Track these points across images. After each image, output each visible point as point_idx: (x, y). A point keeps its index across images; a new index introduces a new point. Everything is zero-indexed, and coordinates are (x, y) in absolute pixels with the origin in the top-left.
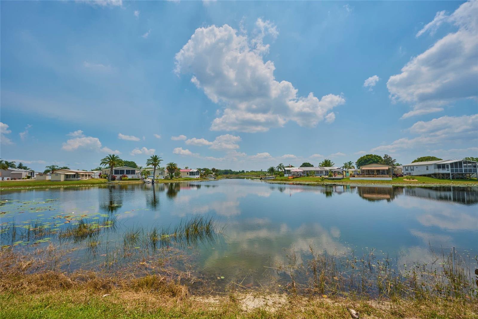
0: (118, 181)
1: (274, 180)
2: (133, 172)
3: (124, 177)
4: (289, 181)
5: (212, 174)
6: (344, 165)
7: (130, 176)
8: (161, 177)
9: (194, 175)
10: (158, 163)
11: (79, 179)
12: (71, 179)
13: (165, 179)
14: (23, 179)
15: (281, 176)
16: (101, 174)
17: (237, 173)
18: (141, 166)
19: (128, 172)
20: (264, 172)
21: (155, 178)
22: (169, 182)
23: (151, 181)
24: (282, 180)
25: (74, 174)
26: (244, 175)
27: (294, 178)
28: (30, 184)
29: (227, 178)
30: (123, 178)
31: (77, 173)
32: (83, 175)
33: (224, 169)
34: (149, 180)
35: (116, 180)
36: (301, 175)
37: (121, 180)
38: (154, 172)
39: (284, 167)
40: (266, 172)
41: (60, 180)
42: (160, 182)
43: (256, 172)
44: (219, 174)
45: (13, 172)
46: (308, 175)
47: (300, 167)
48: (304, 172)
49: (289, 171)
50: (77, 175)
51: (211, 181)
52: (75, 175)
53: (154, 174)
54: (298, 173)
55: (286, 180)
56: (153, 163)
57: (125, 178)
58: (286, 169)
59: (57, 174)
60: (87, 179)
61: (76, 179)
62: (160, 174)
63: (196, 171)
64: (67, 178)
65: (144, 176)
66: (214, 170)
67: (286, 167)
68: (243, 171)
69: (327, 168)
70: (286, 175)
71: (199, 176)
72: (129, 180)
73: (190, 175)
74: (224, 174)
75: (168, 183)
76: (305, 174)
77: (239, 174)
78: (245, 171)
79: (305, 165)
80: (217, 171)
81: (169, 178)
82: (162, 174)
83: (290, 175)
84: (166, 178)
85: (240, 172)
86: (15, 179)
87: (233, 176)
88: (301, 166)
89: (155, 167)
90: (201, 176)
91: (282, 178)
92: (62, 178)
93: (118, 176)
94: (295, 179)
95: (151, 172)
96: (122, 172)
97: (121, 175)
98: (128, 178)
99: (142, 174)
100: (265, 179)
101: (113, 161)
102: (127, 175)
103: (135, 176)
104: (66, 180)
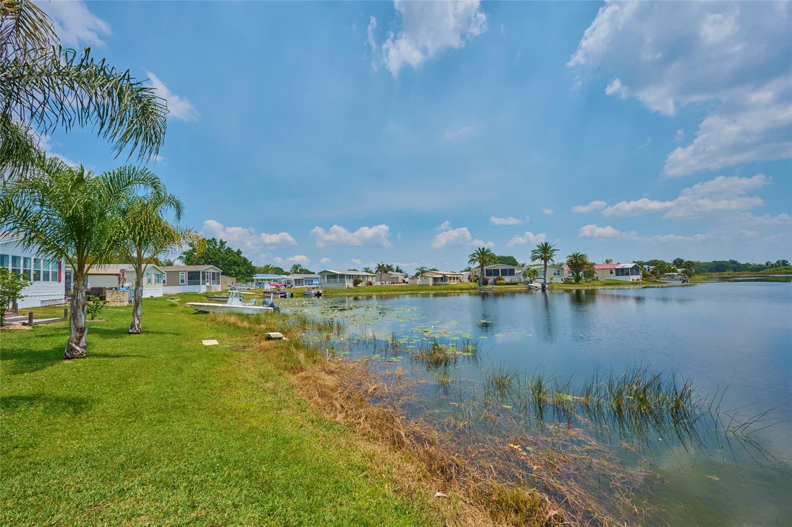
0: (491, 286)
2: (511, 272)
3: (499, 280)
5: (674, 271)
7: (507, 279)
8: (557, 280)
9: (627, 274)
10: (551, 256)
11: (447, 283)
12: (439, 283)
13: (564, 283)
14: (400, 283)
16: (470, 276)
17: (758, 269)
18: (523, 263)
19: (505, 272)
21: (547, 281)
22: (574, 288)
23: (540, 286)
25: (442, 276)
26: (786, 273)
29: (723, 279)
30: (498, 282)
31: (444, 275)
32: (450, 278)
33: (711, 261)
34: (537, 284)
35: (489, 284)
37: (496, 284)
38: (545, 271)
41: (429, 285)
42: (555, 287)
44: (697, 273)
45: (392, 276)
50: (444, 278)
52: (442, 278)
53: (545, 275)
56: (541, 256)
57: (501, 281)
59: (426, 277)
60: (456, 283)
61: (444, 283)
62: (555, 274)
63: (630, 266)
64: (435, 281)
65: (528, 279)
66: (678, 263)
71: (639, 277)
72: (507, 284)
73: (617, 275)
74: (711, 271)
75: (571, 290)
77: (766, 271)
80: (689, 264)
81: (573, 281)
82: (559, 274)
84: (567, 282)
86: (394, 283)
87: (745, 274)
89: (545, 263)
90: (644, 276)
92: (431, 282)
93: (491, 279)
95: (539, 271)
96: (496, 272)
97: (495, 277)
98: (504, 282)
99: (524, 275)
101: (483, 256)
102: (503, 277)
103: (514, 279)
104: (434, 285)
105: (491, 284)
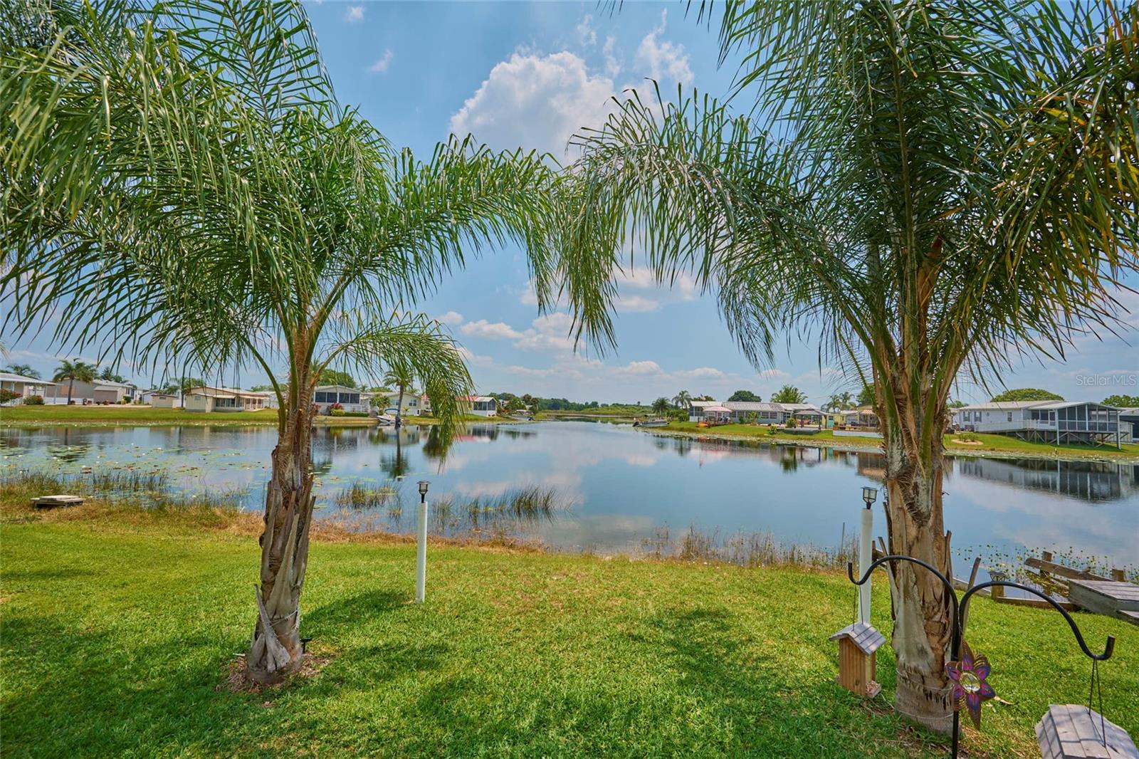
0: (324, 417)
1: (664, 428)
2: (354, 398)
3: (336, 408)
4: (698, 432)
5: (523, 407)
6: (831, 400)
7: (347, 408)
8: (413, 412)
9: (485, 409)
11: (241, 408)
12: (226, 408)
13: (420, 416)
14: (119, 403)
15: (682, 419)
17: (580, 408)
19: (345, 398)
20: (643, 407)
21: (402, 413)
22: (431, 423)
23: (393, 419)
24: (682, 430)
25: (233, 397)
26: (596, 414)
27: (709, 426)
28: (147, 415)
29: (558, 418)
30: (334, 411)
31: (238, 395)
32: (248, 401)
33: (549, 398)
34: (389, 416)
35: (319, 414)
36: (726, 420)
37: (330, 415)
38: (401, 400)
39: (689, 400)
40: (647, 407)
41: (204, 411)
42: (411, 422)
43: (626, 407)
44: (540, 410)
45: (100, 388)
46: (742, 422)
47: (729, 400)
48: (733, 414)
49: (700, 409)
50: (236, 401)
51: (522, 424)
52: (233, 400)
53: (399, 404)
54: (720, 414)
55: (690, 430)
56: (397, 380)
57: (339, 410)
58: (694, 404)
59: (198, 397)
60: (257, 410)
61: (236, 408)
62: (410, 404)
63: (489, 399)
64: (218, 405)
65: (377, 409)
66: (527, 399)
67: (695, 400)
68: (595, 404)
69: (790, 407)
70: (693, 419)
71: (494, 412)
72: (347, 415)
73: (475, 409)
74: (549, 408)
75: (427, 425)
76: (737, 419)
77: (586, 410)
78: (600, 405)
79: (741, 396)
80: (535, 401)
81: (431, 414)
82: (415, 405)
83: (702, 418)
84: (424, 414)
85: (587, 406)
86: (105, 403)
87: (572, 413)
88: (732, 400)
89: (402, 389)
90: (499, 411)
91: (684, 424)
92: (209, 406)
93: (323, 406)
94: (713, 429)
95: (392, 399)
96: (331, 397)
97: (330, 404)
98: (344, 412)
99: (372, 403)
100: (645, 426)
102: (342, 404)
103: (358, 408)
104: (214, 410)
105: (322, 414)
